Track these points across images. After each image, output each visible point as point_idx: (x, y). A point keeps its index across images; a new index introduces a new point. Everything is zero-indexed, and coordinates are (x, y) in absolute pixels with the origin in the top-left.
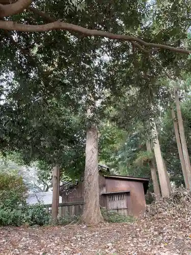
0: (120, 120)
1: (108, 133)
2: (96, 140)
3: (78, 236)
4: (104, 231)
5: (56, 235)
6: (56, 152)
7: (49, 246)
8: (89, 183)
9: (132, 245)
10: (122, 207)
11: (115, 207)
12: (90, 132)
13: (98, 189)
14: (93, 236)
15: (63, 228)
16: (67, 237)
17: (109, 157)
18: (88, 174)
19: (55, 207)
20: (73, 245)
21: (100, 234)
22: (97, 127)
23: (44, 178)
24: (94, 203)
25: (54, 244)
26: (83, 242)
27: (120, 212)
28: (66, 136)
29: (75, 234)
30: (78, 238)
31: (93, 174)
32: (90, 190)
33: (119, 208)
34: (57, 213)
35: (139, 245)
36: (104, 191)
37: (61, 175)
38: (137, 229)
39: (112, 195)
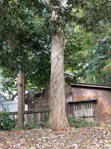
0: (88, 21)
1: (75, 38)
2: (62, 45)
3: (44, 138)
4: (70, 134)
5: (22, 137)
6: (19, 58)
7: (14, 146)
8: (55, 91)
9: (98, 145)
10: (89, 115)
11: (82, 115)
12: (56, 37)
13: (64, 97)
14: (59, 137)
15: (28, 131)
16: (33, 139)
17: (76, 64)
18: (54, 81)
19: (21, 115)
20: (38, 146)
21: (66, 136)
22: (62, 31)
23: (8, 86)
24: (60, 110)
25: (19, 145)
26: (48, 143)
27: (86, 119)
28: (29, 41)
29: (40, 136)
30: (44, 139)
31: (58, 82)
32: (55, 97)
33: (85, 116)
34: (24, 120)
35: (104, 146)
36: (70, 100)
37: (26, 83)
38: (103, 132)
39: (78, 104)
